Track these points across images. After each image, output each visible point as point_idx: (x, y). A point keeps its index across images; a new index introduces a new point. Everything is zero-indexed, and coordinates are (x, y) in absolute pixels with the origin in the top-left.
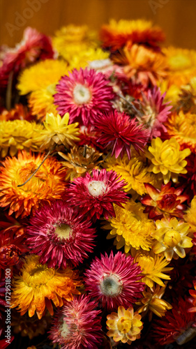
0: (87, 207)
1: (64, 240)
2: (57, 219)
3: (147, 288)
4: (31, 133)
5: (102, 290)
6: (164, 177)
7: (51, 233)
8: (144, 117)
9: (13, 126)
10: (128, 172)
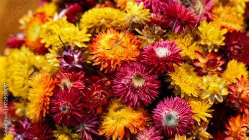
0: (155, 64)
1: (138, 87)
2: (134, 73)
3: (196, 123)
4: (116, 16)
5: (165, 122)
6: (209, 47)
7: (129, 82)
8: (195, 7)
9: (104, 11)
10: (184, 44)
